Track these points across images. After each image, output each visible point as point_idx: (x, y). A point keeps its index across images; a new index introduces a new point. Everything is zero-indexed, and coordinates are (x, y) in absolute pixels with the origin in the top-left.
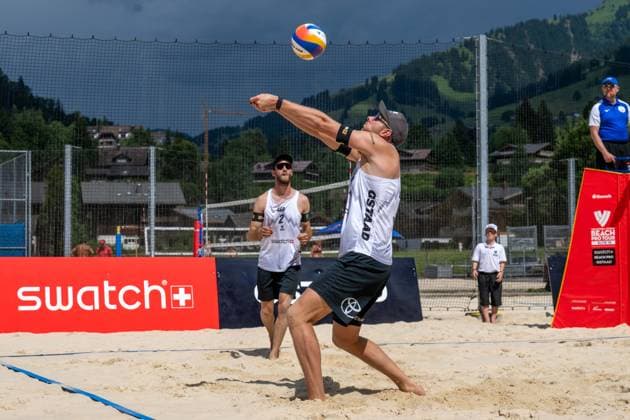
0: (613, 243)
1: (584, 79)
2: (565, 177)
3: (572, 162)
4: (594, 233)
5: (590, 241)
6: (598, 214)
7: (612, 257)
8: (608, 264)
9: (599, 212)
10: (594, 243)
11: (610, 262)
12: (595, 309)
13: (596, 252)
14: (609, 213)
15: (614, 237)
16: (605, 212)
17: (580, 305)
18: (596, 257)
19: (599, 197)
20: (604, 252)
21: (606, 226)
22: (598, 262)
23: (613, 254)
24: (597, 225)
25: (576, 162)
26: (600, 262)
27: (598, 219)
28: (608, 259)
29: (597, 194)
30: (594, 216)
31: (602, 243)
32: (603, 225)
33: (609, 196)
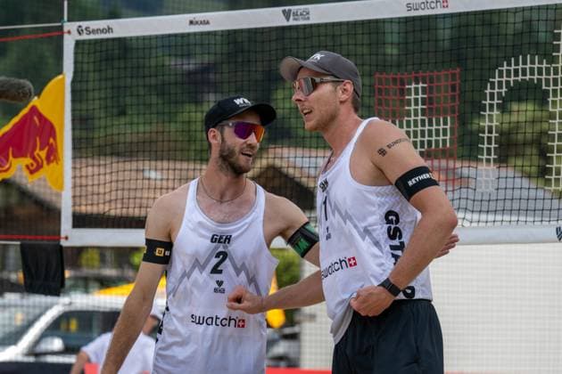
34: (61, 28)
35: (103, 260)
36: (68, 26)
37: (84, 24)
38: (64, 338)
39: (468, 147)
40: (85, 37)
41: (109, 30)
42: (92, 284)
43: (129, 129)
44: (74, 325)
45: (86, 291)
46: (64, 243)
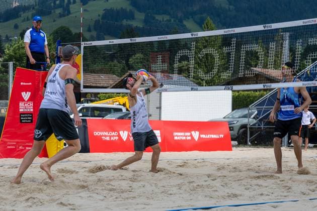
0: (32, 110)
1: (20, 16)
2: (7, 72)
3: (11, 64)
4: (21, 104)
5: (19, 109)
6: (23, 94)
7: (31, 118)
8: (29, 122)
9: (24, 93)
10: (21, 110)
11: (30, 121)
12: (20, 148)
13: (22, 115)
14: (30, 93)
15: (32, 107)
16: (28, 93)
17: (12, 145)
18: (22, 118)
19: (24, 84)
20: (26, 115)
21: (28, 101)
22: (23, 121)
23: (32, 117)
24: (23, 100)
25: (14, 64)
26: (24, 121)
27: (23, 96)
28: (29, 120)
29: (23, 82)
30: (21, 95)
31: (26, 110)
32: (26, 100)
33: (30, 84)
34: (80, 44)
35: (91, 96)
36: (82, 43)
37: (86, 42)
38: (82, 113)
39: (171, 70)
40: (86, 45)
41: (91, 44)
42: (89, 102)
43: (97, 67)
44: (85, 110)
45: (88, 103)
46: (81, 92)
